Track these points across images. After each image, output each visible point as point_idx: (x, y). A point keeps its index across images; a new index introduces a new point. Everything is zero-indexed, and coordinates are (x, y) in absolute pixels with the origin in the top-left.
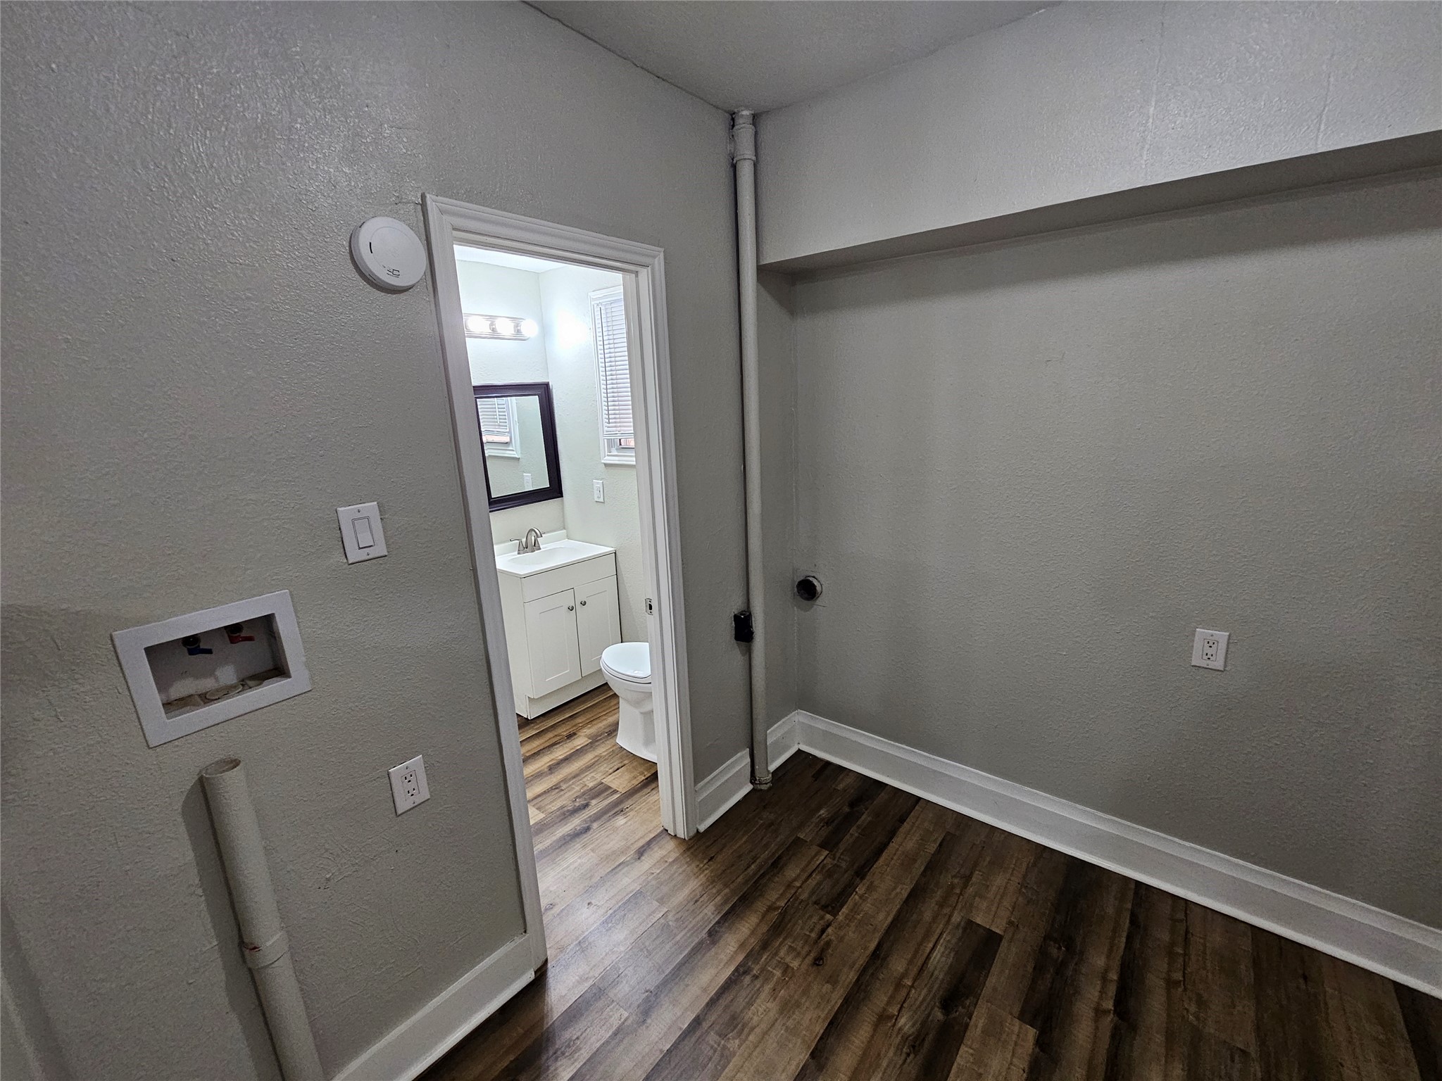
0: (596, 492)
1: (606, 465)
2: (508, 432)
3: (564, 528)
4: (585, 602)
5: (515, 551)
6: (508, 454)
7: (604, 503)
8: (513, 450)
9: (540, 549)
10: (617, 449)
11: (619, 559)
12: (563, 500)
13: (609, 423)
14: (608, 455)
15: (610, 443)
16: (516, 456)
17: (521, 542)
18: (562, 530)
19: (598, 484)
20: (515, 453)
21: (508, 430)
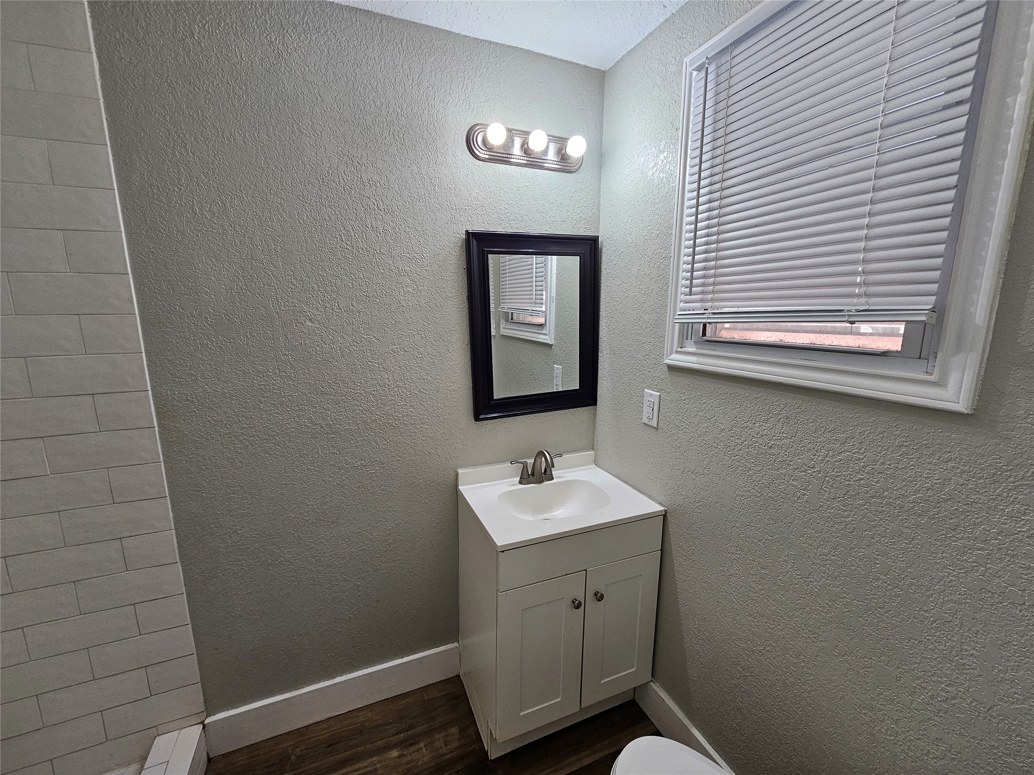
0: (646, 410)
1: (672, 368)
2: (543, 312)
3: (593, 448)
4: (602, 597)
5: (517, 477)
6: (542, 338)
7: (657, 429)
8: (545, 334)
9: (553, 479)
10: (696, 342)
11: (671, 527)
12: (595, 410)
13: (690, 294)
14: (677, 352)
15: (686, 331)
16: (549, 342)
17: (525, 465)
18: (588, 450)
19: (651, 394)
20: (547, 337)
21: (544, 309)
